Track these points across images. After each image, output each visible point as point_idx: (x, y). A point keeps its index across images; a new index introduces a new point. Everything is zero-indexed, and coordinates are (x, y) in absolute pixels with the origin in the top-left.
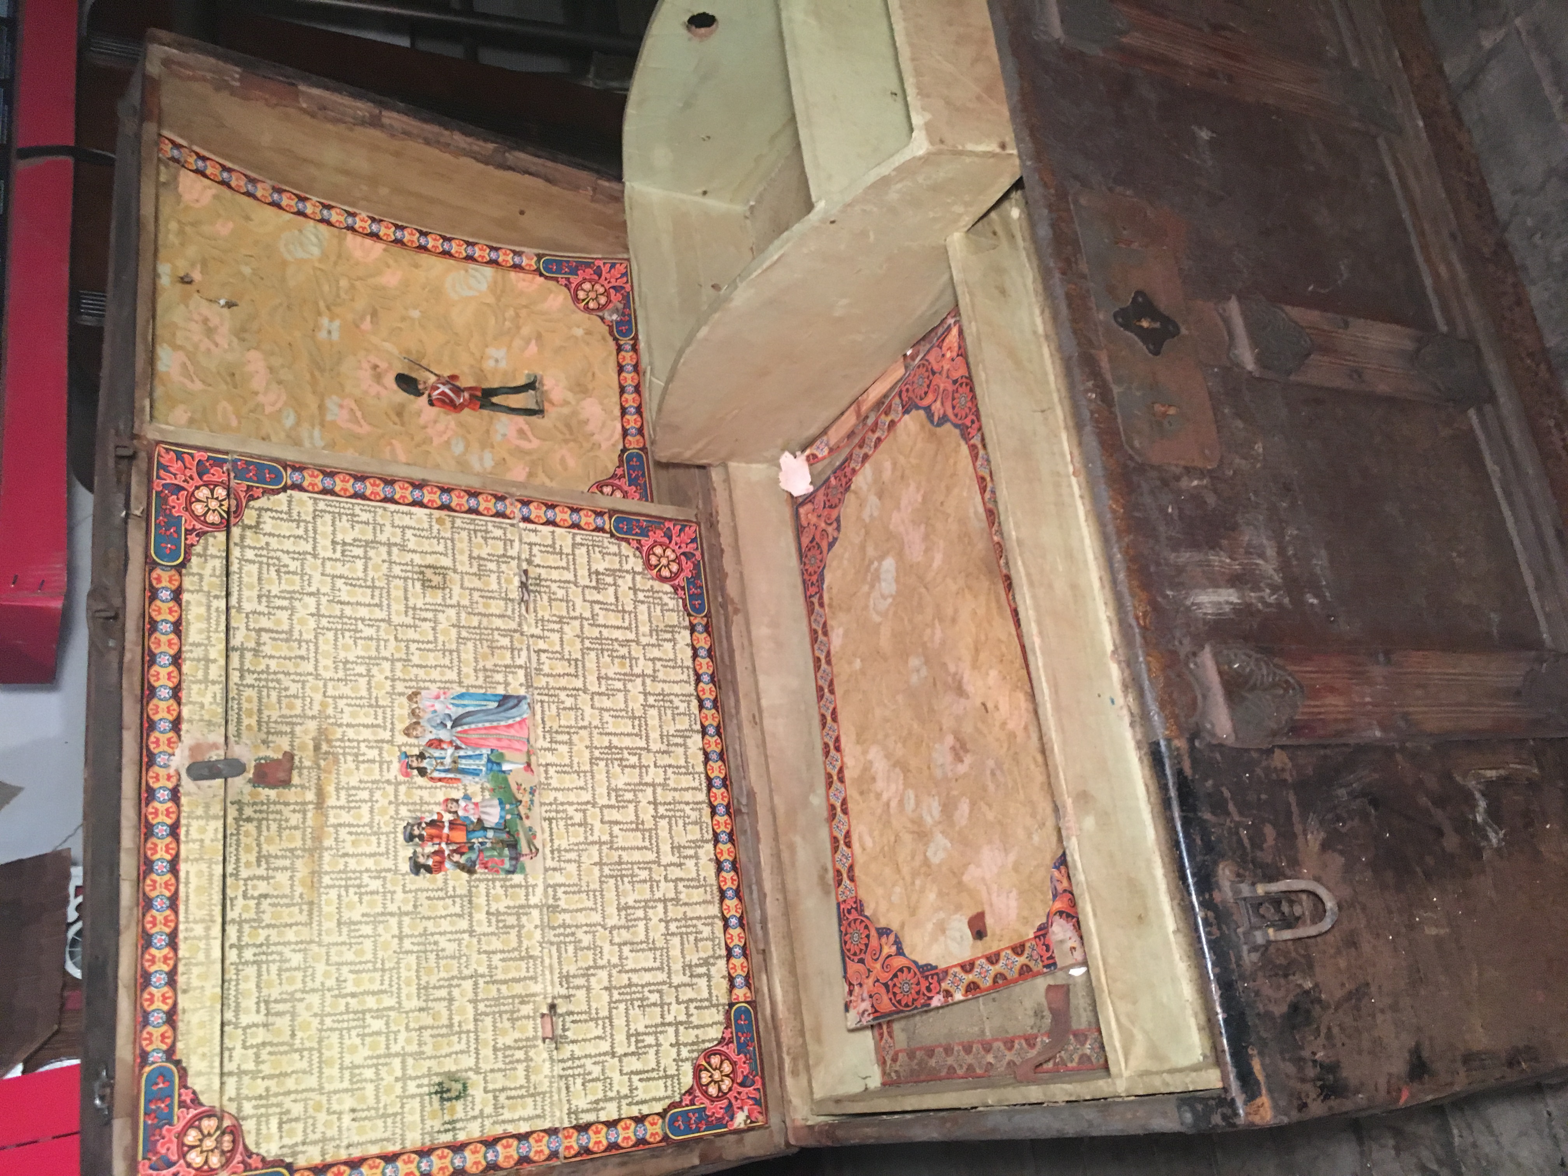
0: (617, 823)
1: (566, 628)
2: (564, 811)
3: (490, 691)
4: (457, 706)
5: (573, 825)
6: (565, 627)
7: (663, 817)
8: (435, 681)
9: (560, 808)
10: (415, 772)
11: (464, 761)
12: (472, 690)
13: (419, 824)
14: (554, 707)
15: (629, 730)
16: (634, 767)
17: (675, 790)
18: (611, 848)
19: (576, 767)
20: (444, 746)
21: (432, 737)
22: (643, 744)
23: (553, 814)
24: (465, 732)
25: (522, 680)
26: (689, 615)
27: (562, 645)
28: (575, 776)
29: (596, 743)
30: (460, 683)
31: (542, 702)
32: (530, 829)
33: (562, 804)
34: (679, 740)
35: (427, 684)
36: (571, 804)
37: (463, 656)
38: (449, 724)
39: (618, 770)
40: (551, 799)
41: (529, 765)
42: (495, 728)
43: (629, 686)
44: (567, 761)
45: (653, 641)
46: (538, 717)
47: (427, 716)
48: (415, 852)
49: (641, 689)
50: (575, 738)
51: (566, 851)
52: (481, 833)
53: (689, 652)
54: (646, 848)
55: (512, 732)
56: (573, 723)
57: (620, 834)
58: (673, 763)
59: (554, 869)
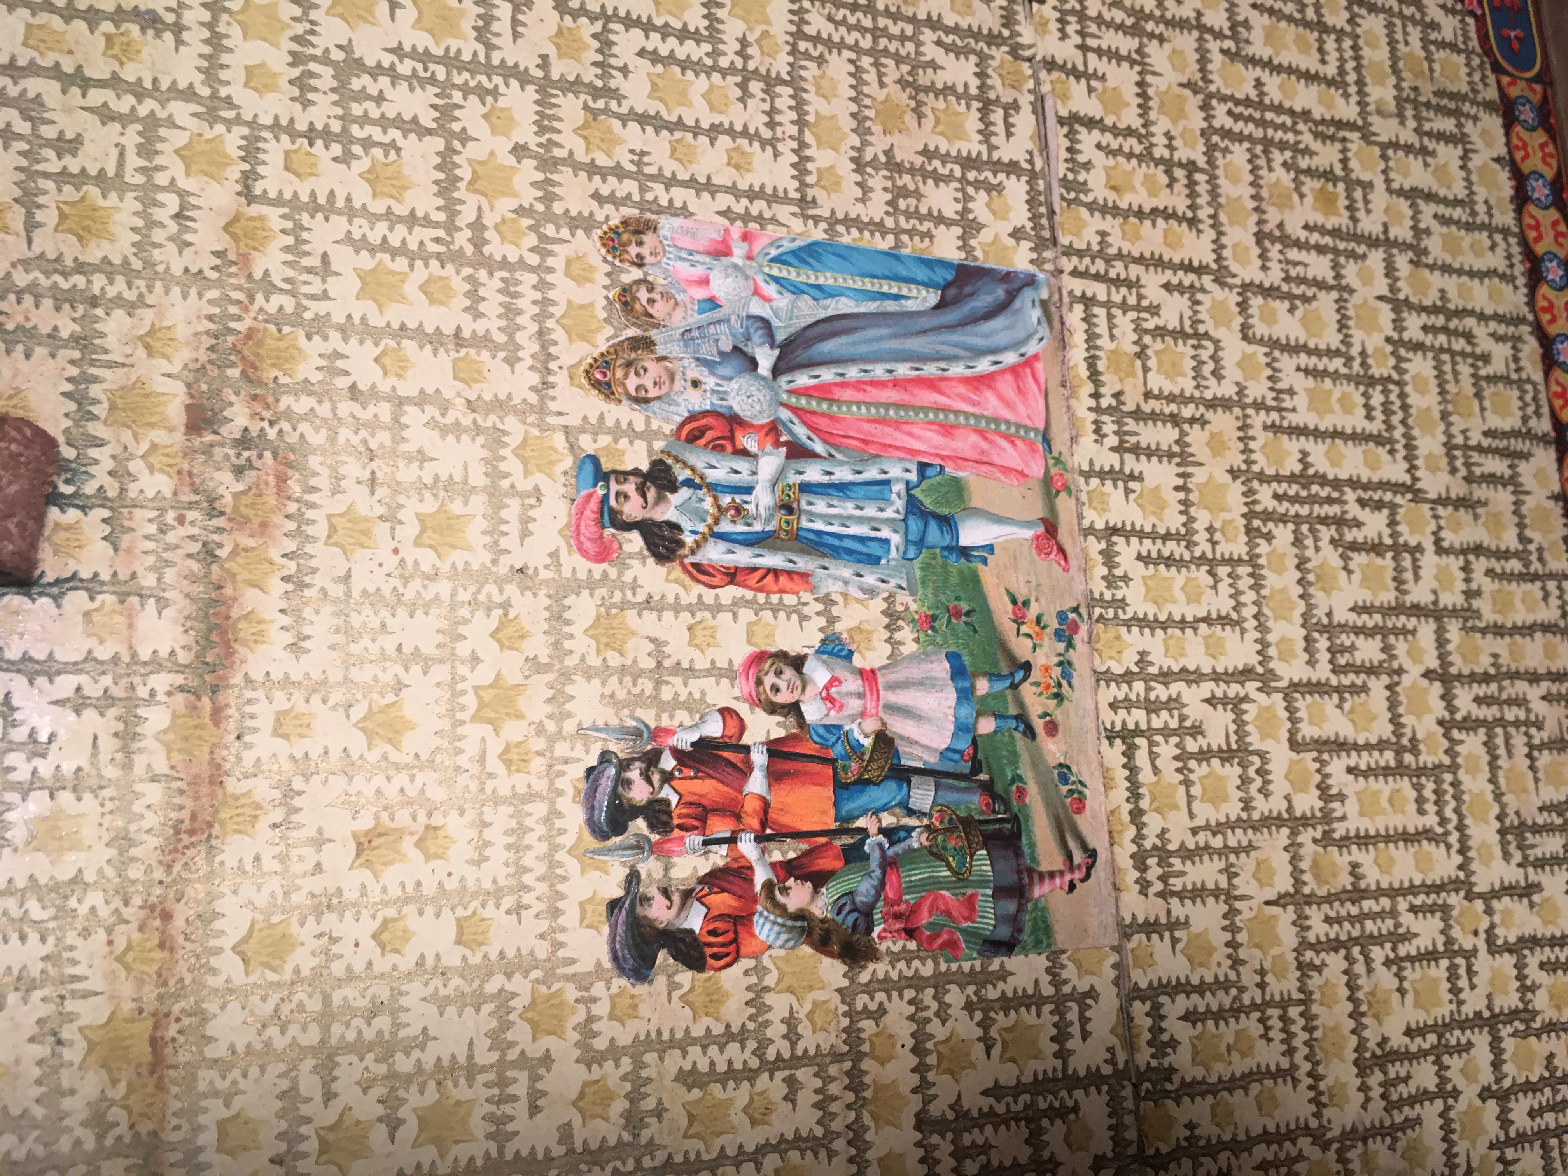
0: (1340, 746)
1: (1157, 54)
2: (1174, 704)
3: (910, 247)
4: (797, 290)
5: (1204, 755)
6: (1152, 47)
7: (1470, 724)
8: (709, 187)
9: (1161, 692)
10: (635, 541)
11: (820, 506)
12: (848, 238)
13: (652, 759)
14: (1125, 322)
15: (1356, 421)
16: (1376, 548)
17: (1498, 630)
18: (1326, 840)
19: (1203, 547)
20: (749, 442)
21: (698, 401)
22: (1397, 472)
23: (1139, 716)
24: (823, 392)
25: (1021, 216)
26: (1497, 69)
27: (1144, 108)
28: (1201, 575)
29: (1261, 463)
30: (804, 203)
31: (1088, 301)
32: (1064, 771)
33: (1166, 677)
34: (1497, 466)
35: (679, 195)
36: (1193, 677)
37: (815, 105)
38: (766, 359)
39: (1331, 556)
40: (1130, 661)
41: (1051, 528)
42: (931, 384)
43: (1351, 272)
44: (1174, 521)
45: (1408, 136)
46: (1077, 354)
47: (679, 320)
48: (633, 878)
49: (1382, 286)
50: (1196, 436)
51: (1188, 854)
52: (887, 793)
53: (1506, 187)
54: (1426, 834)
55: (991, 404)
56: (1187, 385)
57: (1351, 786)
58: (1487, 541)
59: (1151, 927)
